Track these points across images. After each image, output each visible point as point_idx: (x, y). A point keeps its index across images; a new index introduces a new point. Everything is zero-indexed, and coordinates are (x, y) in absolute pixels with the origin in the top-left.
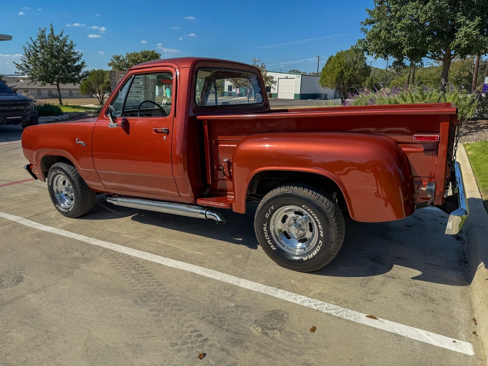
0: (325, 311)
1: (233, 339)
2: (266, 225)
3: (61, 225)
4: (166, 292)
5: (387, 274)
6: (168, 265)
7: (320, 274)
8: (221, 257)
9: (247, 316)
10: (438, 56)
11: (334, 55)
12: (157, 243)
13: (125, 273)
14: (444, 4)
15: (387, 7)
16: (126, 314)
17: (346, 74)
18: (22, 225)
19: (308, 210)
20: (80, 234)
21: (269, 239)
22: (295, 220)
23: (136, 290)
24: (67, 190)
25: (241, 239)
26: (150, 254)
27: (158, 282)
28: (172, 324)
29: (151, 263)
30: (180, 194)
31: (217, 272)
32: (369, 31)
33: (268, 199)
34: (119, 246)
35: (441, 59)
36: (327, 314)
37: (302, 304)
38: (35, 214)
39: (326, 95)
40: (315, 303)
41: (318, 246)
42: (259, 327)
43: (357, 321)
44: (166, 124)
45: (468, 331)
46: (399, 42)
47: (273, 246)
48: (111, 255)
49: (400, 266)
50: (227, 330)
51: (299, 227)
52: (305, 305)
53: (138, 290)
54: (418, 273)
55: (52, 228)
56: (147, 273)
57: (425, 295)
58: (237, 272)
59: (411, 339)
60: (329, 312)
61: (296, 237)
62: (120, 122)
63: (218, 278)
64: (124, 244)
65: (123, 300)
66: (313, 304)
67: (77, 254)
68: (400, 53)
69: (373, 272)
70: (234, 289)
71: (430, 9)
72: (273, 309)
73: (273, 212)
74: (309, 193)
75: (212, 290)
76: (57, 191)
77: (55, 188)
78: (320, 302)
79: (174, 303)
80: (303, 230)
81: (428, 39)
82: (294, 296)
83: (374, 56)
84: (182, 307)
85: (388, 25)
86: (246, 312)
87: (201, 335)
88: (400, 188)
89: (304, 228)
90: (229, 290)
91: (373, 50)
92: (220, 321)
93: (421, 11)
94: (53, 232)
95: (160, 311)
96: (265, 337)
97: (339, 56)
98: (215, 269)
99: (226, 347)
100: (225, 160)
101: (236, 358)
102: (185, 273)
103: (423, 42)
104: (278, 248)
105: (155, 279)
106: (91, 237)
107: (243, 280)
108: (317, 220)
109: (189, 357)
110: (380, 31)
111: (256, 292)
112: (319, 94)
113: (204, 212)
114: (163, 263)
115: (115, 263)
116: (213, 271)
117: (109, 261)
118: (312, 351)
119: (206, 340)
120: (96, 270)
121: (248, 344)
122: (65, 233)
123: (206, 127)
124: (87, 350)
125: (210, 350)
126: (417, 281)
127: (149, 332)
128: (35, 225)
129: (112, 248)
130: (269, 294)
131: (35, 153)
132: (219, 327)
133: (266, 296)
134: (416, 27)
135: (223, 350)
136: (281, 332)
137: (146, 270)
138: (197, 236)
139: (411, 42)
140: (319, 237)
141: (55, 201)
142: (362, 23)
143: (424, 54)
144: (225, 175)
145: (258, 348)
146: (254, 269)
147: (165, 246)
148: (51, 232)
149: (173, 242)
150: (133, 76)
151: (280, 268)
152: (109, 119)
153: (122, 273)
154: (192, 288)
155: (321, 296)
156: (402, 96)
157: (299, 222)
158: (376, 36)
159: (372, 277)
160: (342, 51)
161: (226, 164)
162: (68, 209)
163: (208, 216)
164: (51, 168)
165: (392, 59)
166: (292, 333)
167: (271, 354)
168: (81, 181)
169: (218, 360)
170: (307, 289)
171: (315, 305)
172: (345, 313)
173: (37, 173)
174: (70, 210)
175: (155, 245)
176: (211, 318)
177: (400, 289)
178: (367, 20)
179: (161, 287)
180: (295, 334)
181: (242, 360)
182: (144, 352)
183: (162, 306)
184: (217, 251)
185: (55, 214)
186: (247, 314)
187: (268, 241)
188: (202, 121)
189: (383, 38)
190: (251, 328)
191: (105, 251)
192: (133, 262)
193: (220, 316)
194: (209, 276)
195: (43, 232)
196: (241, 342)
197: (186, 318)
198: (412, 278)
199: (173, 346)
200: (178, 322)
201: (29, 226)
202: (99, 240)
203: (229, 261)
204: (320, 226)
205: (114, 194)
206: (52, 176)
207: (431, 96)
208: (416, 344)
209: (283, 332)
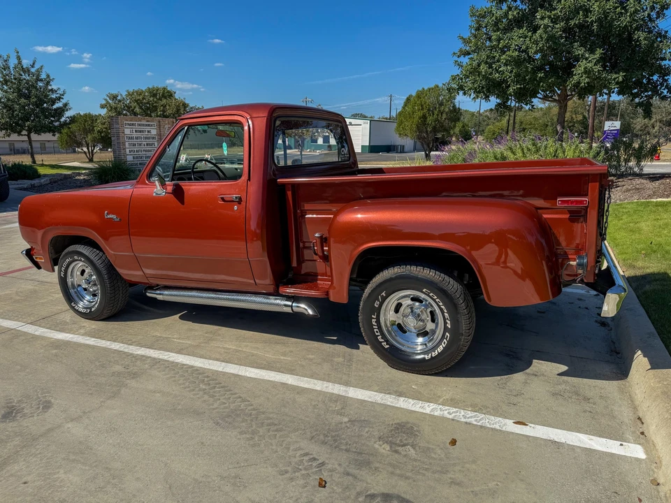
0: (463, 420)
1: (356, 460)
2: (375, 317)
3: (82, 331)
4: (254, 409)
5: (527, 371)
6: (248, 376)
7: (446, 376)
8: (315, 361)
9: (367, 432)
10: (551, 97)
11: (414, 94)
12: (224, 348)
13: (192, 388)
14: (557, 32)
15: (486, 34)
16: (210, 439)
17: (430, 120)
18: (25, 334)
19: (431, 294)
20: (115, 341)
21: (379, 334)
22: (412, 308)
23: (214, 409)
24: (88, 282)
25: (335, 338)
26: (218, 362)
27: (240, 397)
28: (274, 447)
29: (224, 374)
30: (257, 281)
31: (316, 381)
32: (464, 64)
33: (379, 282)
34: (174, 354)
35: (555, 100)
36: (466, 423)
37: (432, 413)
38: (40, 318)
39: (403, 146)
40: (448, 411)
41: (445, 340)
42: (386, 444)
43: (504, 429)
44: (237, 190)
45: (634, 432)
46: (504, 79)
47: (385, 343)
48: (166, 367)
49: (541, 361)
50: (347, 450)
51: (418, 317)
52: (436, 414)
53: (216, 408)
54: (564, 368)
55: (72, 336)
56: (222, 387)
57: (577, 394)
58: (341, 379)
59: (572, 445)
60: (468, 420)
61: (413, 330)
62: (170, 189)
63: (318, 388)
64: (179, 352)
65: (200, 422)
66: (446, 412)
67: (118, 368)
68: (505, 93)
69: (511, 369)
70: (343, 400)
71: (541, 38)
72: (398, 421)
73: (384, 299)
74: (431, 273)
75: (314, 403)
76: (73, 284)
77: (69, 280)
78: (455, 410)
79: (269, 421)
80: (422, 321)
81: (539, 75)
82: (420, 405)
83: (472, 97)
84: (281, 426)
85: (488, 57)
86: (365, 427)
87: (315, 459)
88: (544, 262)
89: (423, 318)
90: (336, 401)
91: (471, 89)
92: (335, 441)
93: (530, 40)
94: (75, 340)
95: (253, 433)
96: (396, 456)
97: (420, 95)
98: (311, 377)
99: (350, 471)
100: (317, 235)
101: (367, 483)
102: (274, 385)
103: (534, 79)
104: (392, 346)
105: (235, 394)
106: (131, 345)
107: (352, 388)
108: (443, 307)
109: (306, 486)
110: (479, 65)
111: (372, 402)
112: (394, 146)
113: (290, 303)
114: (240, 374)
115: (175, 377)
116: (309, 379)
117: (165, 375)
118: (457, 468)
119: (323, 464)
120: (151, 387)
121: (378, 465)
122: (91, 341)
123: (289, 193)
124: (170, 488)
125: (332, 475)
126: (565, 378)
127: (246, 460)
128: (44, 332)
129: (166, 358)
130: (389, 403)
131: (40, 233)
132: (336, 447)
133: (386, 406)
134: (524, 60)
135: (348, 474)
136: (414, 449)
137: (220, 383)
138: (276, 336)
139: (519, 78)
140: (446, 329)
141: (69, 298)
142: (454, 53)
143: (534, 95)
144: (316, 254)
145: (390, 469)
146: (362, 374)
147: (237, 351)
148: (70, 340)
149: (247, 346)
150: (186, 128)
151: (394, 371)
152: (155, 185)
153: (188, 389)
154: (288, 403)
155: (453, 403)
156: (511, 149)
157: (418, 311)
158: (475, 71)
159: (511, 376)
160: (423, 89)
161: (318, 240)
162: (90, 308)
163: (295, 309)
164: (64, 253)
165: (494, 101)
166: (428, 448)
167: (409, 474)
168: (111, 268)
169: (344, 487)
170: (434, 394)
171: (449, 413)
172: (487, 420)
173: (41, 261)
174: (93, 309)
175: (223, 350)
176: (322, 437)
177: (547, 389)
178: (461, 51)
179: (247, 403)
180: (433, 449)
181: (374, 485)
182: (247, 485)
183: (254, 427)
184: (308, 355)
185: (69, 316)
186: (367, 429)
187: (378, 337)
188: (284, 185)
189: (483, 73)
190: (376, 446)
191: (156, 362)
192: (200, 374)
193: (334, 434)
194: (306, 386)
195: (58, 340)
196: (369, 463)
197: (289, 439)
198: (558, 375)
199: (283, 474)
200: (282, 446)
201: (37, 333)
202: (143, 349)
203: (326, 366)
204: (446, 314)
205: (158, 285)
206: (65, 264)
207: (546, 148)
208: (579, 450)
209: (417, 448)
